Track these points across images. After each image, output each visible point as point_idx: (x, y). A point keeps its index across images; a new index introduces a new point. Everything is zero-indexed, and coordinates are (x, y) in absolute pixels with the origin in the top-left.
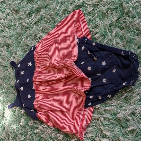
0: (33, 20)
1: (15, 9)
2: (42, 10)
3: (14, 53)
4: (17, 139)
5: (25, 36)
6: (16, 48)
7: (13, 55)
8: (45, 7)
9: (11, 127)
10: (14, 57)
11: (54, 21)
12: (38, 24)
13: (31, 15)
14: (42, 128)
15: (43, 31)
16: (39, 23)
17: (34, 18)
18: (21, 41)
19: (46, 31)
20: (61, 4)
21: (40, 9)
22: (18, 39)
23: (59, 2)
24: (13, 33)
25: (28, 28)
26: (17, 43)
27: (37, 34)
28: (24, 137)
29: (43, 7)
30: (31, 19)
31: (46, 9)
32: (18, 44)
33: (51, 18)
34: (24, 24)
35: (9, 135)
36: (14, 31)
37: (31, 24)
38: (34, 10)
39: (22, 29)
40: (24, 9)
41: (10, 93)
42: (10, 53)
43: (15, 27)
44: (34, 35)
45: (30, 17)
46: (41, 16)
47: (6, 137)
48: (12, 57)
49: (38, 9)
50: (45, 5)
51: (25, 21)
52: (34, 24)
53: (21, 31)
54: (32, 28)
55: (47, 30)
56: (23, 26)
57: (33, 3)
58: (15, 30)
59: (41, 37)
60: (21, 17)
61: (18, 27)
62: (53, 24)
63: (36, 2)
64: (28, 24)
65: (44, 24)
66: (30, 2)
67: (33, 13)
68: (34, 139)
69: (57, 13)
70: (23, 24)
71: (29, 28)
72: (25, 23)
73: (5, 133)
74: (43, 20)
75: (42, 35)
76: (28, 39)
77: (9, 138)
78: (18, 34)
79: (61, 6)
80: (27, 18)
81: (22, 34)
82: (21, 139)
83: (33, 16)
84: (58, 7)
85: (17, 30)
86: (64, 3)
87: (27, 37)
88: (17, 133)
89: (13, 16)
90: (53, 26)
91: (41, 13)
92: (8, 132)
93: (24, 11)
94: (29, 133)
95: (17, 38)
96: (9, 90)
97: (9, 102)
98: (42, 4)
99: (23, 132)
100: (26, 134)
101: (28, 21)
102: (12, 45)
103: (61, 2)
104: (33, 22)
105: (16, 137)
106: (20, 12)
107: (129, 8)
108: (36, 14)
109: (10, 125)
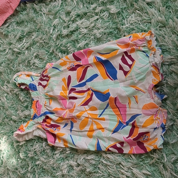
0: (24, 45)
1: (4, 33)
2: (34, 34)
3: (6, 81)
4: (18, 173)
5: (17, 62)
6: (8, 76)
7: (5, 83)
8: (36, 30)
9: (10, 161)
10: (6, 85)
11: (47, 46)
12: (30, 49)
13: (22, 39)
14: (43, 159)
15: (36, 57)
16: (32, 48)
17: (25, 42)
18: (13, 67)
19: (40, 57)
20: (54, 28)
21: (31, 33)
22: (10, 66)
23: (52, 26)
24: (4, 59)
25: (19, 53)
26: (8, 70)
27: (30, 60)
28: (25, 170)
29: (34, 31)
30: (23, 44)
31: (38, 33)
32: (10, 71)
33: (44, 42)
34: (16, 50)
35: (8, 170)
36: (4, 57)
37: (23, 50)
38: (25, 34)
39: (13, 54)
40: (13, 33)
41: (5, 124)
42: (2, 81)
43: (5, 52)
44: (27, 61)
45: (20, 41)
46: (32, 41)
47: (5, 172)
48: (4, 85)
49: (29, 32)
50: (36, 29)
51: (16, 46)
52: (26, 49)
53: (12, 58)
54: (24, 53)
55: (41, 55)
56: (14, 51)
57: (23, 25)
58: (6, 56)
59: (34, 63)
60: (11, 42)
61: (8, 52)
62: (47, 49)
63: (26, 25)
64: (19, 49)
65: (38, 49)
66: (20, 25)
67: (24, 37)
68: (36, 171)
69: (50, 37)
70: (14, 50)
71: (21, 53)
72: (16, 48)
73: (4, 168)
74: (35, 45)
75: (36, 61)
76: (21, 65)
77: (8, 173)
78: (8, 60)
79: (54, 30)
80: (18, 42)
81: (13, 60)
82: (21, 172)
83: (24, 40)
84: (51, 31)
85: (7, 56)
86: (57, 26)
87: (19, 64)
88: (17, 167)
89: (2, 40)
90: (47, 51)
91: (33, 37)
92: (7, 166)
93: (14, 35)
94: (30, 165)
95: (9, 64)
96: (4, 121)
97: (5, 134)
98: (34, 28)
99: (23, 165)
100: (26, 167)
101: (19, 46)
102: (4, 73)
103: (54, 25)
104: (24, 47)
105: (16, 171)
106: (9, 36)
107: (124, 33)
108: (27, 38)
109: (9, 159)
